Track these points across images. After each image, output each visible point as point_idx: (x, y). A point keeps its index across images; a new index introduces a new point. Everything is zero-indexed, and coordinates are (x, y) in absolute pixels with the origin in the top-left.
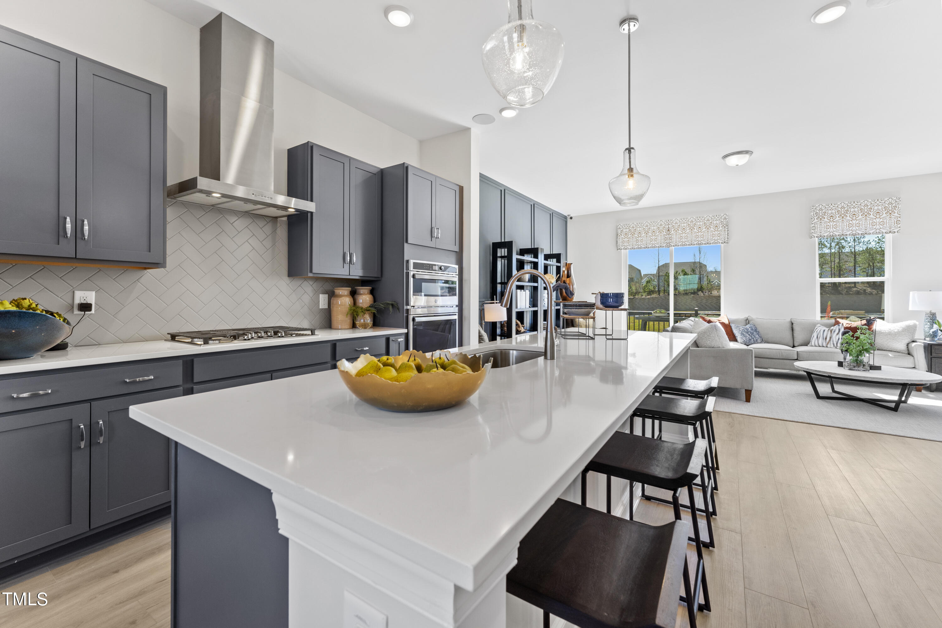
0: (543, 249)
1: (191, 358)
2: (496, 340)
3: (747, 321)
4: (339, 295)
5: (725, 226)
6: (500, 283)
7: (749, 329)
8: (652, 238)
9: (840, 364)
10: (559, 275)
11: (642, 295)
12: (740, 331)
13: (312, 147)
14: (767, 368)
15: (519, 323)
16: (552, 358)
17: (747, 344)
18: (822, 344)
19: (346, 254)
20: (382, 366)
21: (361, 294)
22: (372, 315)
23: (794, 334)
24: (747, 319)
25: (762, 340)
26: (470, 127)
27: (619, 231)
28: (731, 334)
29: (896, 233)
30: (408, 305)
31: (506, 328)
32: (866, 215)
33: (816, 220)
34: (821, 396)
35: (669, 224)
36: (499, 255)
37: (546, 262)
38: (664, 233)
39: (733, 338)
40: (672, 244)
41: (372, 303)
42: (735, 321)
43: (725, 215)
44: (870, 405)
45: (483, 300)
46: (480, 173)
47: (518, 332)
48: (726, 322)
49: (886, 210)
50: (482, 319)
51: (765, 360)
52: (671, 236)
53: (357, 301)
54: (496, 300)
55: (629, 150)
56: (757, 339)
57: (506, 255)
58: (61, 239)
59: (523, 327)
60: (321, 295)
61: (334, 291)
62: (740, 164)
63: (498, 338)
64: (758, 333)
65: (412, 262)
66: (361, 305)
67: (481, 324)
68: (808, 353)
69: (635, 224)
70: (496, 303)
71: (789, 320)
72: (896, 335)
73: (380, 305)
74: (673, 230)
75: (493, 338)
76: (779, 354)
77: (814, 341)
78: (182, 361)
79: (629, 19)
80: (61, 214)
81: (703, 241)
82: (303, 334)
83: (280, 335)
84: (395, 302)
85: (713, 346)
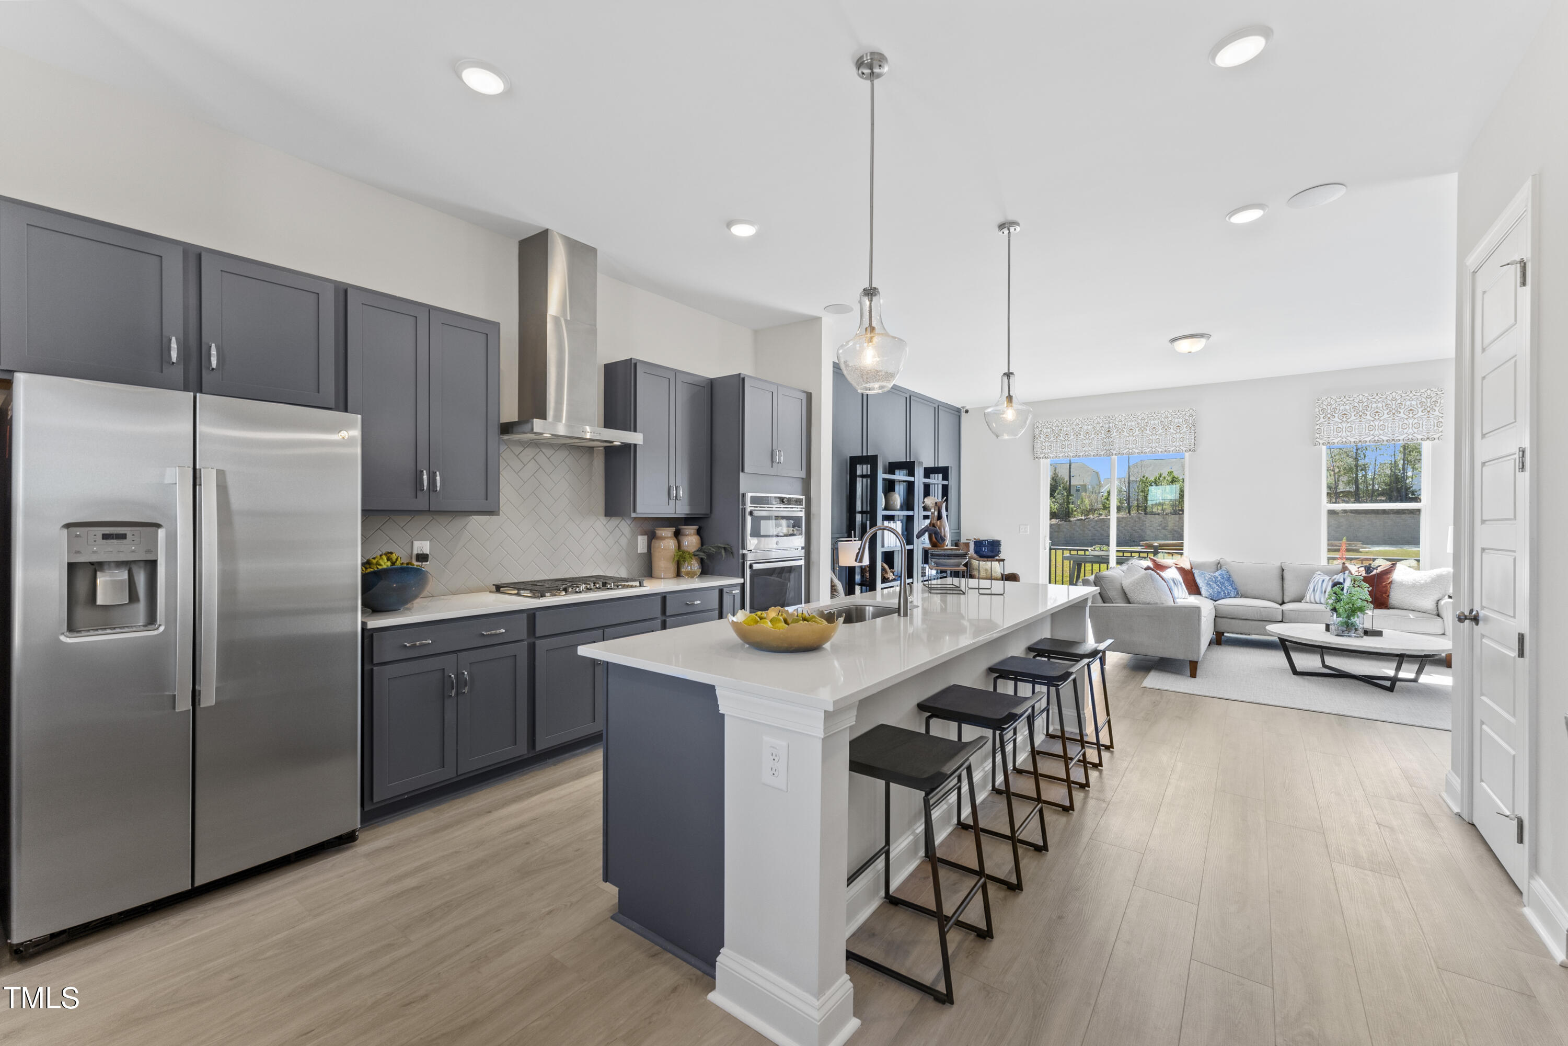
0: (922, 462)
1: (533, 612)
2: (854, 593)
3: (1218, 565)
4: (662, 537)
5: (1190, 426)
6: (859, 512)
7: (1219, 577)
8: (1084, 442)
9: (1328, 628)
10: (945, 498)
11: (1100, 515)
12: (1206, 580)
13: (635, 365)
14: (1248, 635)
15: (886, 566)
16: (906, 615)
17: (1214, 599)
18: (1320, 600)
19: (672, 489)
20: (759, 620)
21: (686, 535)
22: (699, 560)
23: (1285, 585)
24: (1219, 563)
25: (1238, 593)
26: (821, 316)
27: (1037, 432)
28: (1193, 584)
29: (1436, 441)
30: (744, 549)
31: (868, 574)
32: (1394, 413)
33: (1322, 420)
34: (1298, 670)
35: (1109, 423)
36: (859, 473)
37: (927, 481)
38: (1103, 435)
39: (1194, 588)
40: (1114, 452)
41: (699, 546)
42: (1201, 566)
43: (1191, 411)
44: (1367, 684)
45: (837, 536)
46: (833, 362)
47: (885, 580)
48: (1187, 566)
49: (1422, 406)
50: (835, 562)
51: (1237, 621)
52: (1112, 440)
53: (682, 544)
54: (855, 537)
55: (1008, 375)
56: (1229, 592)
57: (869, 473)
58: (419, 493)
59: (893, 573)
60: (639, 537)
61: (655, 532)
62: (1193, 351)
63: (858, 588)
64: (1232, 583)
65: (749, 495)
66: (686, 549)
67: (834, 569)
68: (1297, 612)
69: (1060, 421)
70: (855, 541)
71: (1279, 564)
72: (1422, 588)
73: (710, 549)
74: (1115, 431)
75: (850, 591)
76: (1257, 614)
77: (1309, 596)
78: (526, 614)
79: (1010, 223)
80: (418, 468)
81: (1159, 448)
82: (628, 585)
83: (609, 586)
84: (728, 545)
85: (1148, 601)
